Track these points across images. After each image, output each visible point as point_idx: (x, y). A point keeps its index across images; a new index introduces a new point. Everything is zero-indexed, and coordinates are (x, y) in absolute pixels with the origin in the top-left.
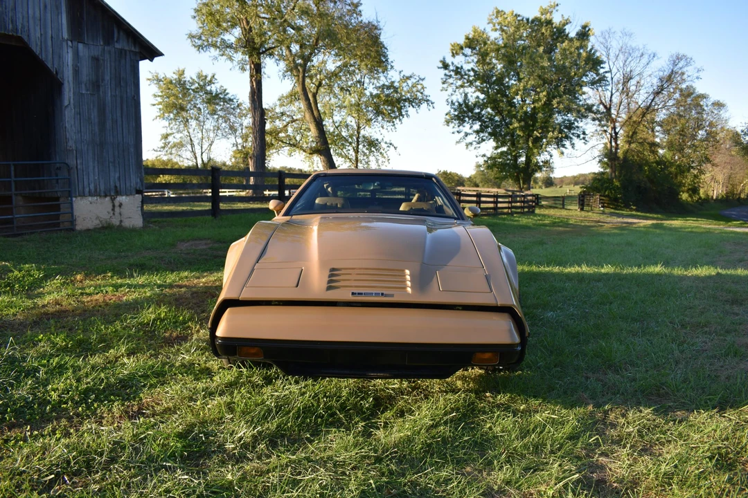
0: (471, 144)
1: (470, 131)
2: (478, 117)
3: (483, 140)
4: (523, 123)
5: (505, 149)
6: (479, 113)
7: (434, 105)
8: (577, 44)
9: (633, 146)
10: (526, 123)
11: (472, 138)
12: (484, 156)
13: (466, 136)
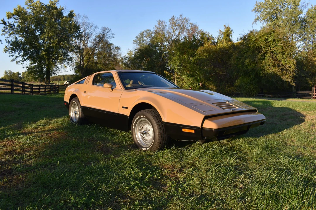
0: (19, 62)
1: (18, 56)
2: (23, 49)
3: (25, 60)
4: (47, 53)
5: (36, 64)
6: (23, 47)
8: (69, 19)
10: (48, 53)
11: (18, 59)
12: (27, 67)
13: (16, 58)
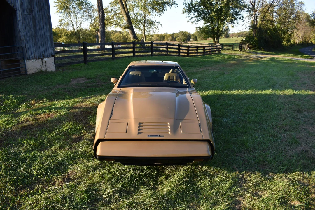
0: (194, 22)
1: (193, 16)
2: (197, 10)
3: (199, 20)
4: (216, 13)
5: (208, 24)
6: (197, 8)
7: (178, 5)
9: (264, 22)
10: (218, 13)
11: (194, 19)
12: (199, 27)
13: (192, 18)
